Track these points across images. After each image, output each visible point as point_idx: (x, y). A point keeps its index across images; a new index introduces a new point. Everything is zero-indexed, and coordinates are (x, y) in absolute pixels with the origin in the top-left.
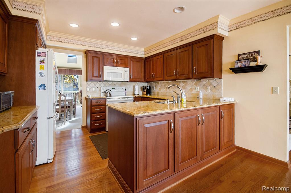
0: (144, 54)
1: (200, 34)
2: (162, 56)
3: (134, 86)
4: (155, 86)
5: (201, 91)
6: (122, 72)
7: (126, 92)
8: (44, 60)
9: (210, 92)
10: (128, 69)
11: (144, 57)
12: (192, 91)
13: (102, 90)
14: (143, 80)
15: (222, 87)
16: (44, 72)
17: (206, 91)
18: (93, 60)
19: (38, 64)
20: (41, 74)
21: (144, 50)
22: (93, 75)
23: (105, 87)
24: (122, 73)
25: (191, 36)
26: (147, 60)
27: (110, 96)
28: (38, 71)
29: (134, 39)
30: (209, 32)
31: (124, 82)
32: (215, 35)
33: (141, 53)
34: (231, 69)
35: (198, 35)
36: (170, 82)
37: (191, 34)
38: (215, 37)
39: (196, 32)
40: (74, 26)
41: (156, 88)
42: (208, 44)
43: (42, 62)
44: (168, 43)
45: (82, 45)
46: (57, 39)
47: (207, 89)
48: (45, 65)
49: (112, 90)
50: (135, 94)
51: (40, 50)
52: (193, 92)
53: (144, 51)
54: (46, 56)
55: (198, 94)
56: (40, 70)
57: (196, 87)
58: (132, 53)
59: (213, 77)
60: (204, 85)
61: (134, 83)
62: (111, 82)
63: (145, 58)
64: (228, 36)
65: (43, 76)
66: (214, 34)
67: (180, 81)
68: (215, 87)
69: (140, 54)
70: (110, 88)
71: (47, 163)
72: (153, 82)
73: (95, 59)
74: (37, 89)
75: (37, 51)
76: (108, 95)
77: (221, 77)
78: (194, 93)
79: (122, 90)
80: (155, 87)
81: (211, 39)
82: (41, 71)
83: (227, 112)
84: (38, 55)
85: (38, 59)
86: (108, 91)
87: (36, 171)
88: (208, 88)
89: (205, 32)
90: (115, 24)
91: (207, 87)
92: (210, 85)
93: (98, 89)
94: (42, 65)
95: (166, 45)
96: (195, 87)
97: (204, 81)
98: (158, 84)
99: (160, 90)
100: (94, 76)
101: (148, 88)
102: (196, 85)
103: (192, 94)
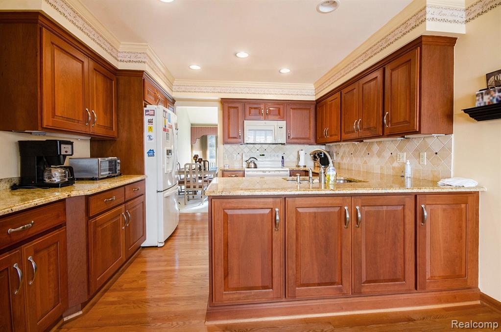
0: (314, 94)
1: (396, 40)
2: (338, 95)
3: (298, 152)
4: (336, 152)
5: (408, 163)
6: (272, 128)
7: (283, 162)
8: (152, 120)
9: (427, 164)
10: (283, 123)
11: (314, 100)
12: (393, 162)
13: (245, 159)
14: (313, 140)
15: (452, 154)
16: (152, 134)
17: (419, 163)
18: (229, 112)
19: (146, 125)
20: (150, 137)
21: (313, 86)
22: (229, 135)
23: (249, 154)
24: (273, 131)
25: (381, 48)
26: (319, 104)
27: (256, 167)
28: (146, 133)
29: (285, 71)
30: (411, 32)
31: (280, 145)
32: (423, 39)
33: (308, 92)
34: (466, 111)
35: (392, 43)
36: (356, 143)
37: (380, 43)
38: (423, 42)
39: (389, 37)
40: (195, 67)
41: (336, 156)
42: (410, 60)
43: (150, 122)
44: (346, 69)
45: (214, 92)
46: (183, 89)
47: (421, 159)
48: (153, 126)
49: (260, 159)
50: (299, 166)
51: (149, 107)
52: (395, 164)
53: (314, 89)
54: (154, 115)
55: (403, 169)
56: (149, 131)
57: (400, 154)
58: (292, 94)
59: (419, 132)
60: (416, 150)
61: (298, 147)
62: (260, 146)
63: (316, 101)
64: (465, 33)
65: (151, 140)
66: (421, 37)
67: (372, 142)
68: (436, 153)
69: (306, 95)
70: (256, 154)
71: (157, 246)
72: (331, 144)
73: (232, 111)
74: (146, 155)
75: (145, 109)
76: (252, 165)
77: (449, 131)
78: (397, 166)
79: (277, 159)
80: (335, 154)
81: (416, 48)
82: (150, 133)
83: (444, 210)
84: (147, 113)
85: (146, 118)
86: (252, 159)
87: (144, 252)
88: (422, 157)
89: (404, 34)
90: (243, 55)
91: (421, 154)
92: (428, 149)
93: (239, 157)
94: (150, 125)
95: (343, 73)
96: (398, 154)
97: (415, 141)
98: (340, 148)
99: (342, 160)
100: (231, 136)
101: (322, 156)
102: (400, 148)
103: (394, 168)
